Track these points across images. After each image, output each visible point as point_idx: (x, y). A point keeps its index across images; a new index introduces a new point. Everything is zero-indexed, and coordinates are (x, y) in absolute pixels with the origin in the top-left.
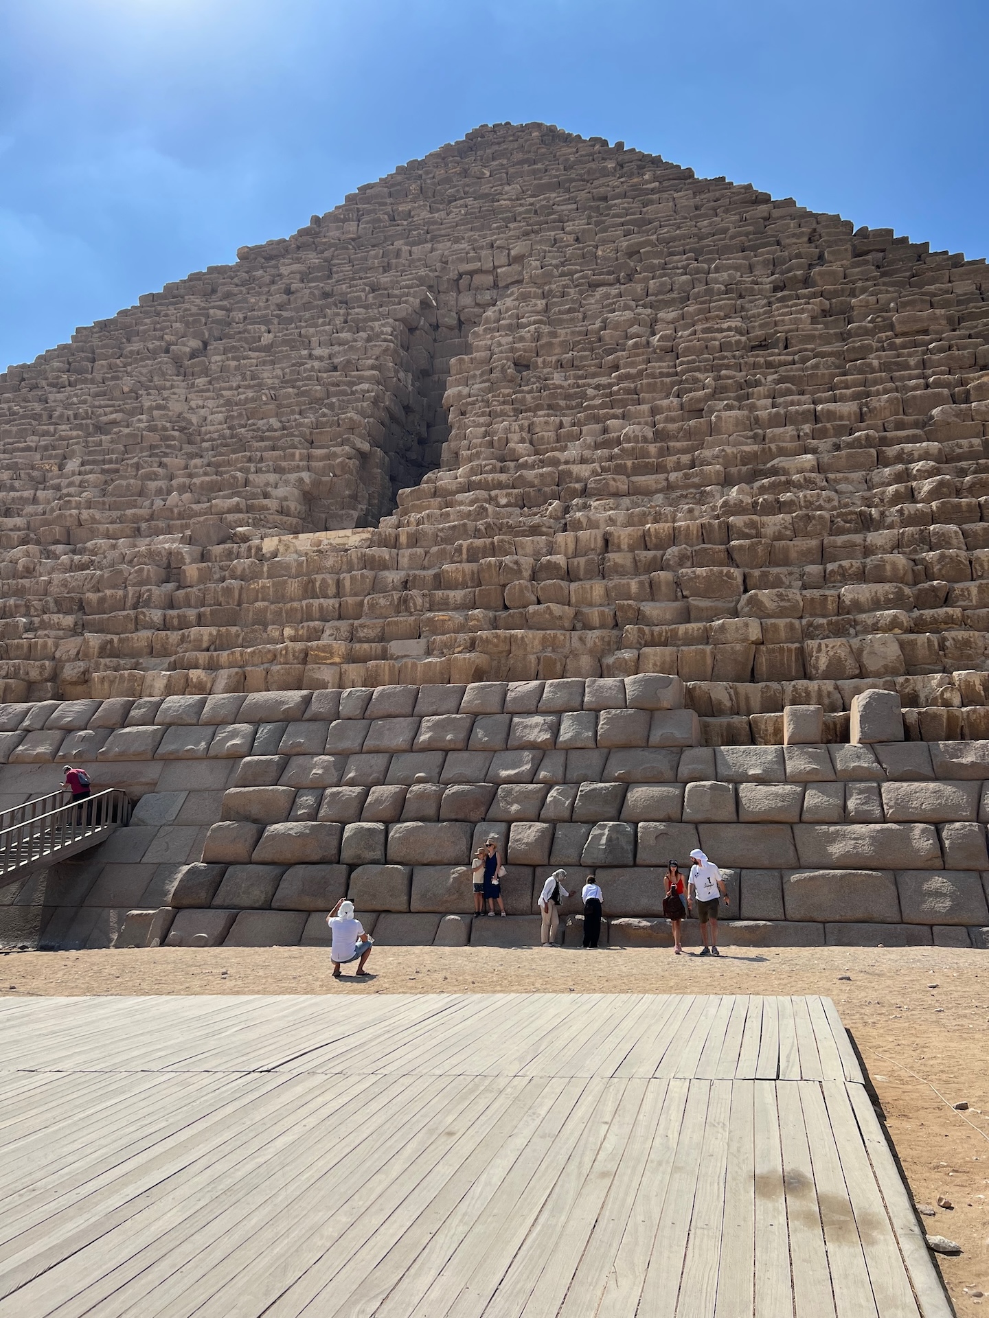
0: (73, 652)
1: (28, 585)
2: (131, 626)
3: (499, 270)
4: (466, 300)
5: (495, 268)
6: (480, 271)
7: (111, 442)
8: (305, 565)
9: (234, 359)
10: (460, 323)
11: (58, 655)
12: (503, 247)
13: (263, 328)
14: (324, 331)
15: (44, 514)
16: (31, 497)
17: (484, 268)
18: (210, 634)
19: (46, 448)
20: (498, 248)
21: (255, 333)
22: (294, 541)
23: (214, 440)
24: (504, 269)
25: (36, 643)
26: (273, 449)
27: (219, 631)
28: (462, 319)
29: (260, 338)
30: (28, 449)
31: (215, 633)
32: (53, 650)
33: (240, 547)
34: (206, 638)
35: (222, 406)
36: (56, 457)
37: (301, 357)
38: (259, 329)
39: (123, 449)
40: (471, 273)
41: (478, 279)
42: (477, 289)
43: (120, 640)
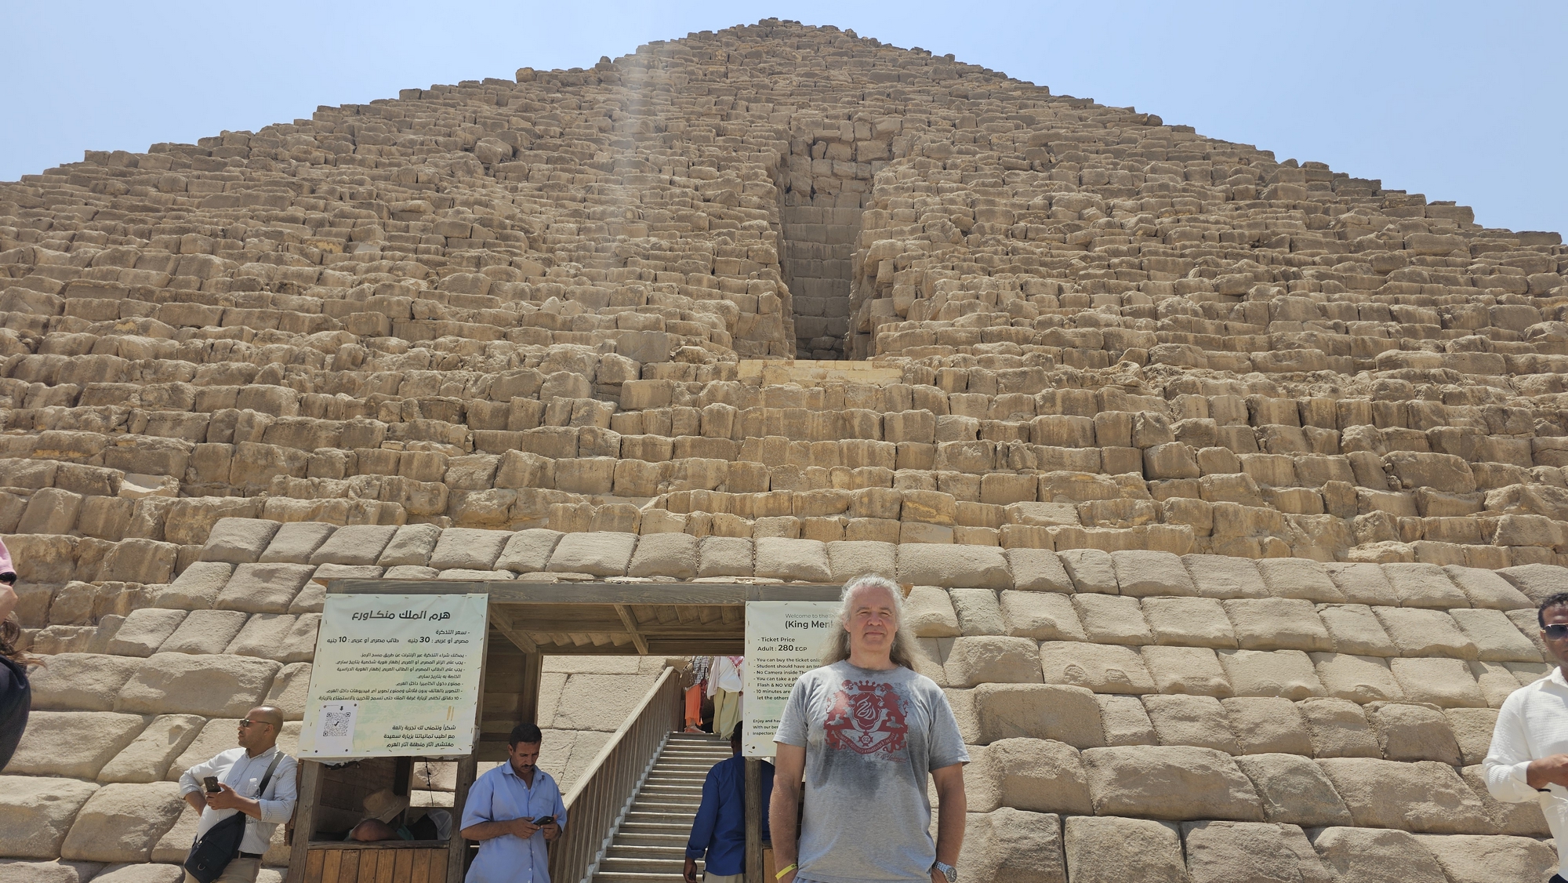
0: (482, 475)
1: (359, 381)
2: (571, 448)
3: (859, 143)
4: (822, 167)
5: (855, 140)
6: (839, 140)
7: (423, 231)
8: (822, 396)
9: (562, 170)
10: (813, 191)
11: (451, 476)
12: (865, 121)
13: (593, 146)
14: (678, 161)
15: (344, 297)
16: (316, 276)
17: (843, 138)
18: (718, 469)
19: (320, 224)
20: (860, 119)
21: (582, 148)
22: (787, 368)
23: (570, 251)
24: (866, 143)
25: (411, 458)
26: (666, 269)
27: (730, 466)
28: (815, 187)
29: (592, 156)
30: (293, 220)
31: (725, 468)
32: (442, 471)
33: (698, 368)
34: (711, 475)
35: (567, 215)
36: (337, 235)
37: (660, 181)
38: (589, 146)
39: (444, 240)
40: (828, 141)
41: (834, 149)
42: (833, 158)
43: (557, 467)
